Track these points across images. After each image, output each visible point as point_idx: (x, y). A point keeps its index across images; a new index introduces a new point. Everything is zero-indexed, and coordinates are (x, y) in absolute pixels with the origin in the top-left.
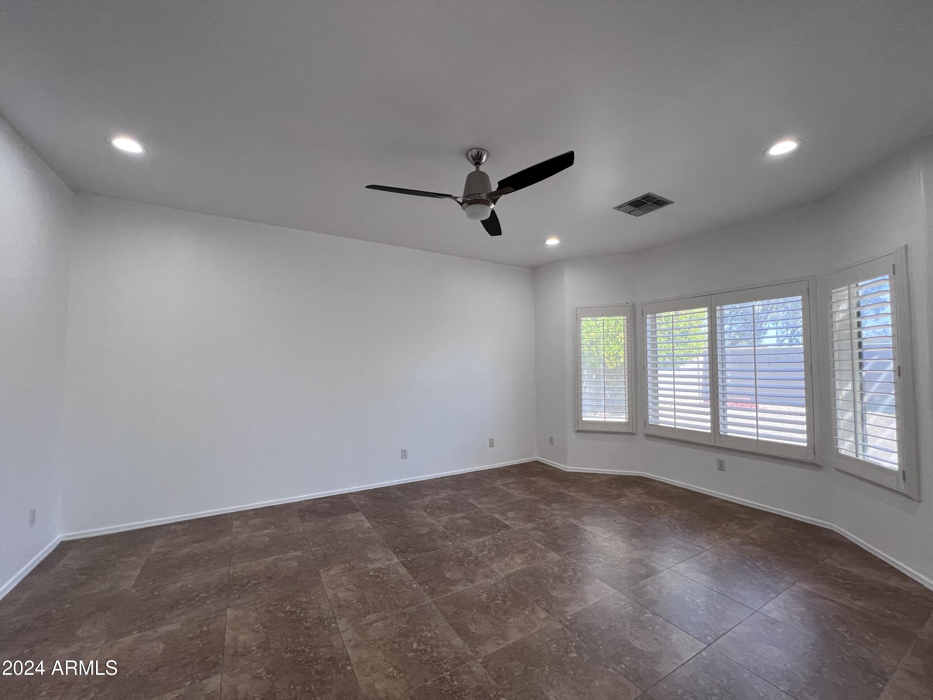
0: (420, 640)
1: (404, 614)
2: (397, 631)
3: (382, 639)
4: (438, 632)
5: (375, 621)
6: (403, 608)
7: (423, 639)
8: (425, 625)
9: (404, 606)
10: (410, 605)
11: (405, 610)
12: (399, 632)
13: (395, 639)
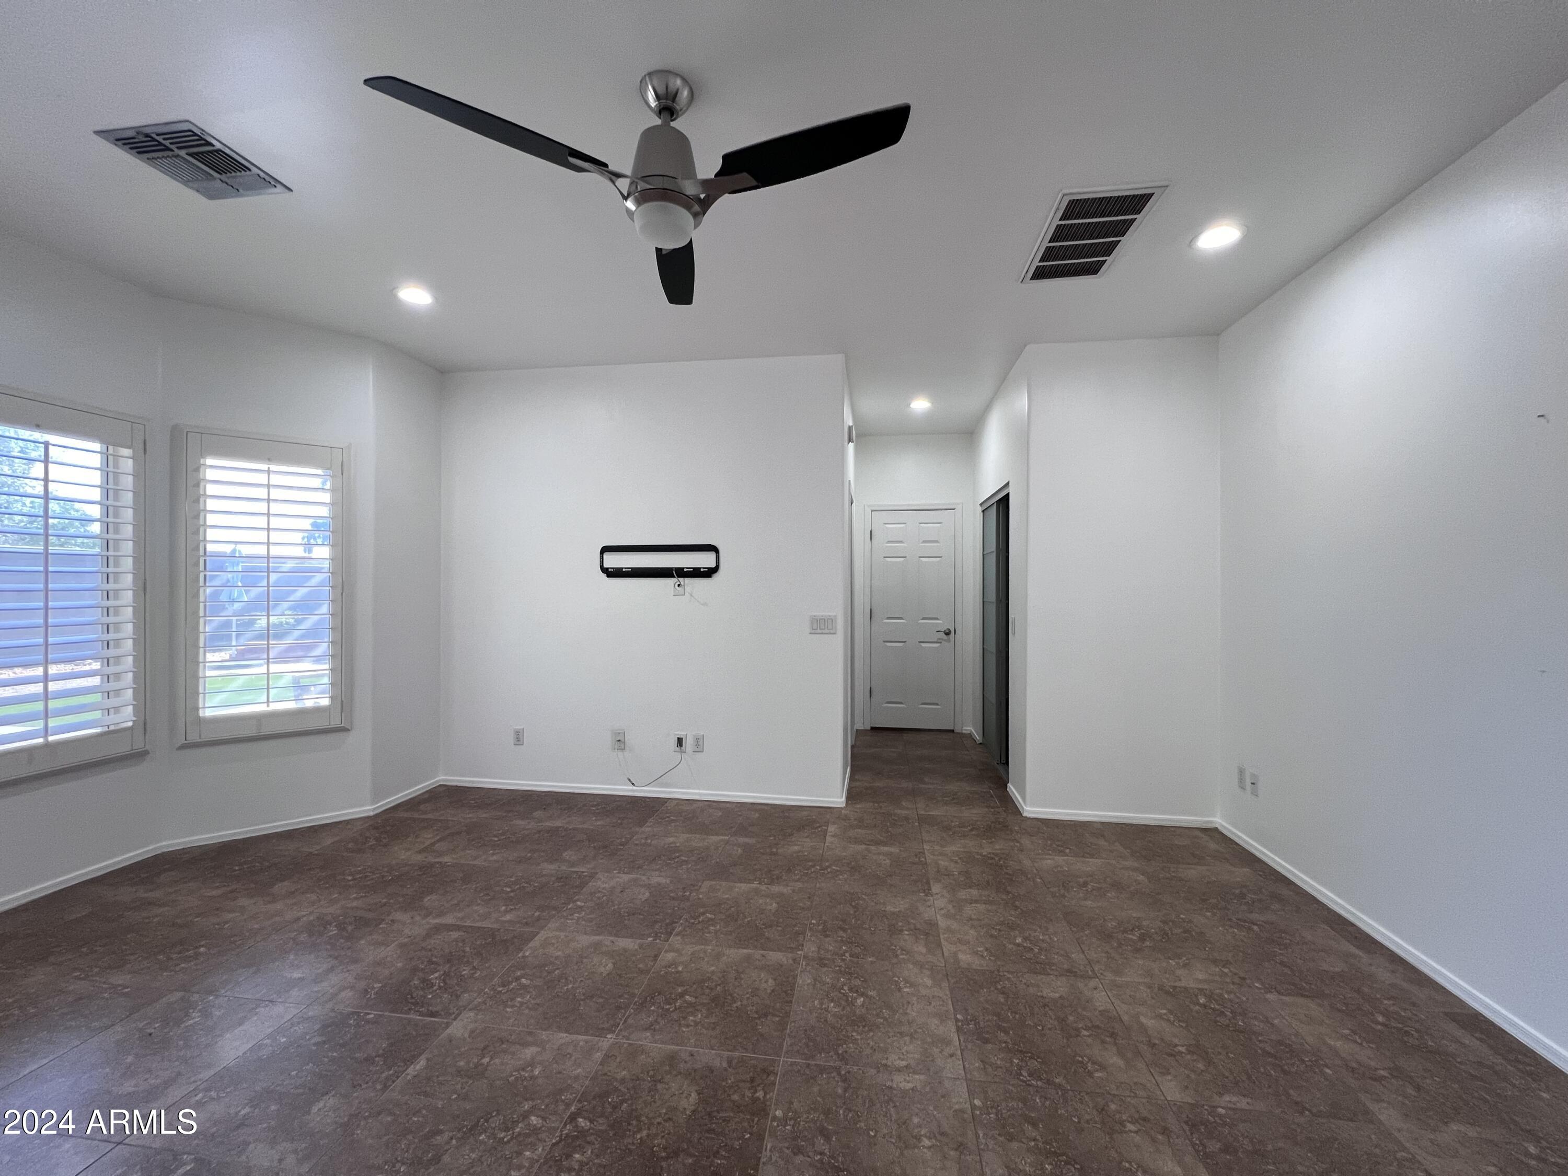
0: (848, 1005)
1: (843, 1058)
2: (871, 1034)
3: (901, 1033)
4: (816, 1002)
5: (899, 1070)
6: (838, 1070)
7: (843, 1003)
8: (826, 1021)
9: (834, 1074)
10: (822, 1070)
11: (838, 1063)
12: (871, 1030)
13: (882, 1024)
